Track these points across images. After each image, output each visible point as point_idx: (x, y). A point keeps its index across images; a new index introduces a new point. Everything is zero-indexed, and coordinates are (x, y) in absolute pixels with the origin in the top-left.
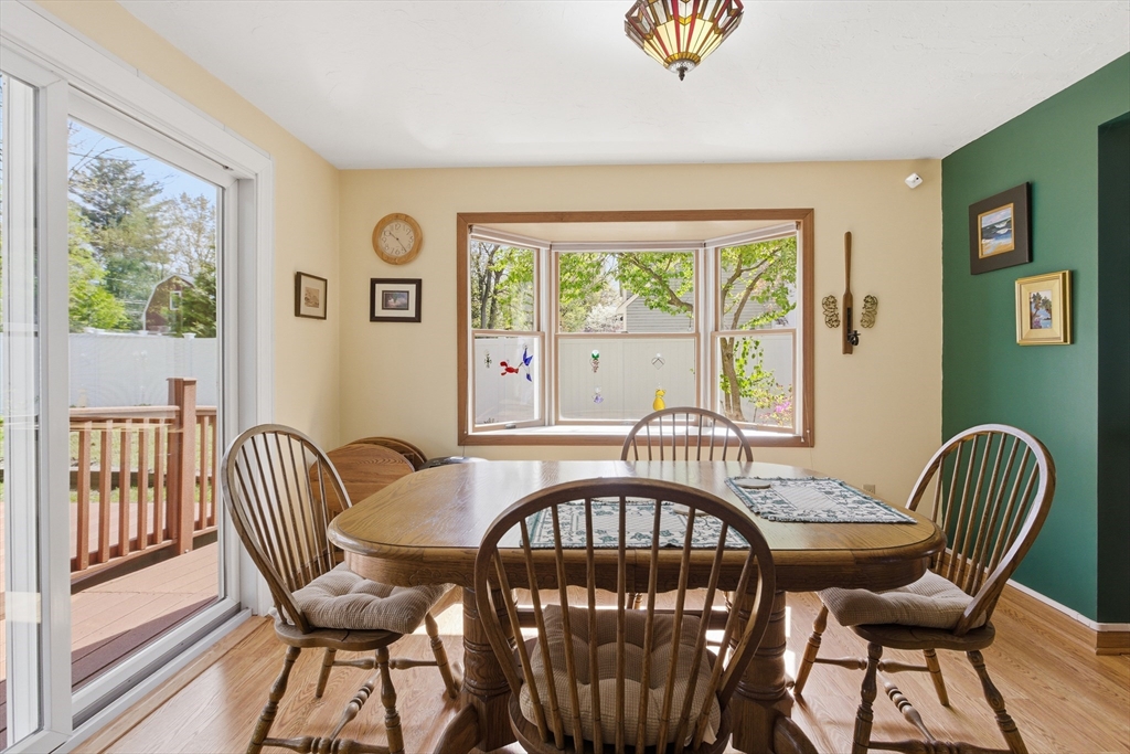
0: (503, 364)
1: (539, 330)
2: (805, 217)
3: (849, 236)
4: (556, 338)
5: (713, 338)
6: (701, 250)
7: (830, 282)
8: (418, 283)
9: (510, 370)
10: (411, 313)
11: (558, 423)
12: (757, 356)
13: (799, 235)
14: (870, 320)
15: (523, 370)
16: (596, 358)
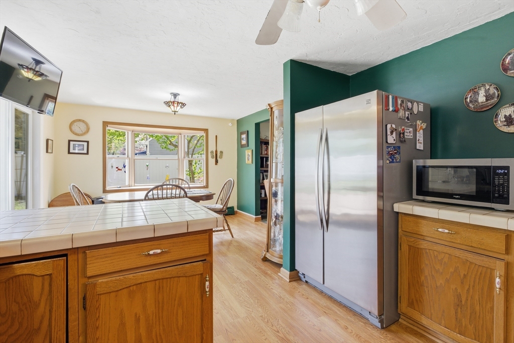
0: (117, 168)
1: (128, 157)
2: (206, 131)
3: (216, 136)
4: (134, 160)
5: (183, 160)
6: (180, 136)
7: (212, 148)
8: (88, 142)
9: (119, 170)
10: (85, 151)
11: (134, 186)
12: (200, 164)
13: (205, 135)
14: (221, 157)
15: (123, 170)
16: (147, 166)
